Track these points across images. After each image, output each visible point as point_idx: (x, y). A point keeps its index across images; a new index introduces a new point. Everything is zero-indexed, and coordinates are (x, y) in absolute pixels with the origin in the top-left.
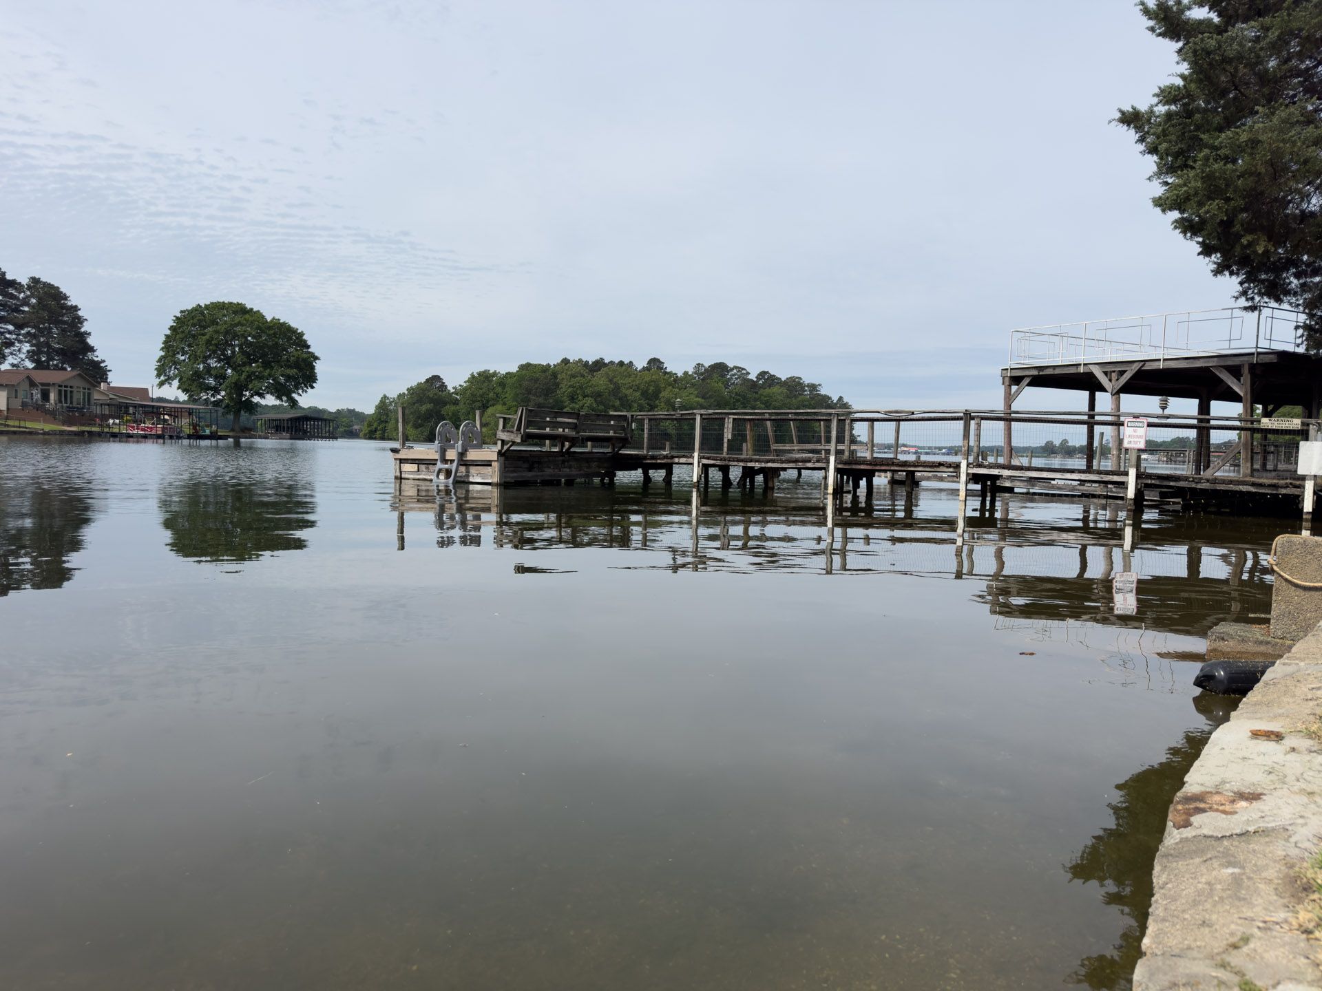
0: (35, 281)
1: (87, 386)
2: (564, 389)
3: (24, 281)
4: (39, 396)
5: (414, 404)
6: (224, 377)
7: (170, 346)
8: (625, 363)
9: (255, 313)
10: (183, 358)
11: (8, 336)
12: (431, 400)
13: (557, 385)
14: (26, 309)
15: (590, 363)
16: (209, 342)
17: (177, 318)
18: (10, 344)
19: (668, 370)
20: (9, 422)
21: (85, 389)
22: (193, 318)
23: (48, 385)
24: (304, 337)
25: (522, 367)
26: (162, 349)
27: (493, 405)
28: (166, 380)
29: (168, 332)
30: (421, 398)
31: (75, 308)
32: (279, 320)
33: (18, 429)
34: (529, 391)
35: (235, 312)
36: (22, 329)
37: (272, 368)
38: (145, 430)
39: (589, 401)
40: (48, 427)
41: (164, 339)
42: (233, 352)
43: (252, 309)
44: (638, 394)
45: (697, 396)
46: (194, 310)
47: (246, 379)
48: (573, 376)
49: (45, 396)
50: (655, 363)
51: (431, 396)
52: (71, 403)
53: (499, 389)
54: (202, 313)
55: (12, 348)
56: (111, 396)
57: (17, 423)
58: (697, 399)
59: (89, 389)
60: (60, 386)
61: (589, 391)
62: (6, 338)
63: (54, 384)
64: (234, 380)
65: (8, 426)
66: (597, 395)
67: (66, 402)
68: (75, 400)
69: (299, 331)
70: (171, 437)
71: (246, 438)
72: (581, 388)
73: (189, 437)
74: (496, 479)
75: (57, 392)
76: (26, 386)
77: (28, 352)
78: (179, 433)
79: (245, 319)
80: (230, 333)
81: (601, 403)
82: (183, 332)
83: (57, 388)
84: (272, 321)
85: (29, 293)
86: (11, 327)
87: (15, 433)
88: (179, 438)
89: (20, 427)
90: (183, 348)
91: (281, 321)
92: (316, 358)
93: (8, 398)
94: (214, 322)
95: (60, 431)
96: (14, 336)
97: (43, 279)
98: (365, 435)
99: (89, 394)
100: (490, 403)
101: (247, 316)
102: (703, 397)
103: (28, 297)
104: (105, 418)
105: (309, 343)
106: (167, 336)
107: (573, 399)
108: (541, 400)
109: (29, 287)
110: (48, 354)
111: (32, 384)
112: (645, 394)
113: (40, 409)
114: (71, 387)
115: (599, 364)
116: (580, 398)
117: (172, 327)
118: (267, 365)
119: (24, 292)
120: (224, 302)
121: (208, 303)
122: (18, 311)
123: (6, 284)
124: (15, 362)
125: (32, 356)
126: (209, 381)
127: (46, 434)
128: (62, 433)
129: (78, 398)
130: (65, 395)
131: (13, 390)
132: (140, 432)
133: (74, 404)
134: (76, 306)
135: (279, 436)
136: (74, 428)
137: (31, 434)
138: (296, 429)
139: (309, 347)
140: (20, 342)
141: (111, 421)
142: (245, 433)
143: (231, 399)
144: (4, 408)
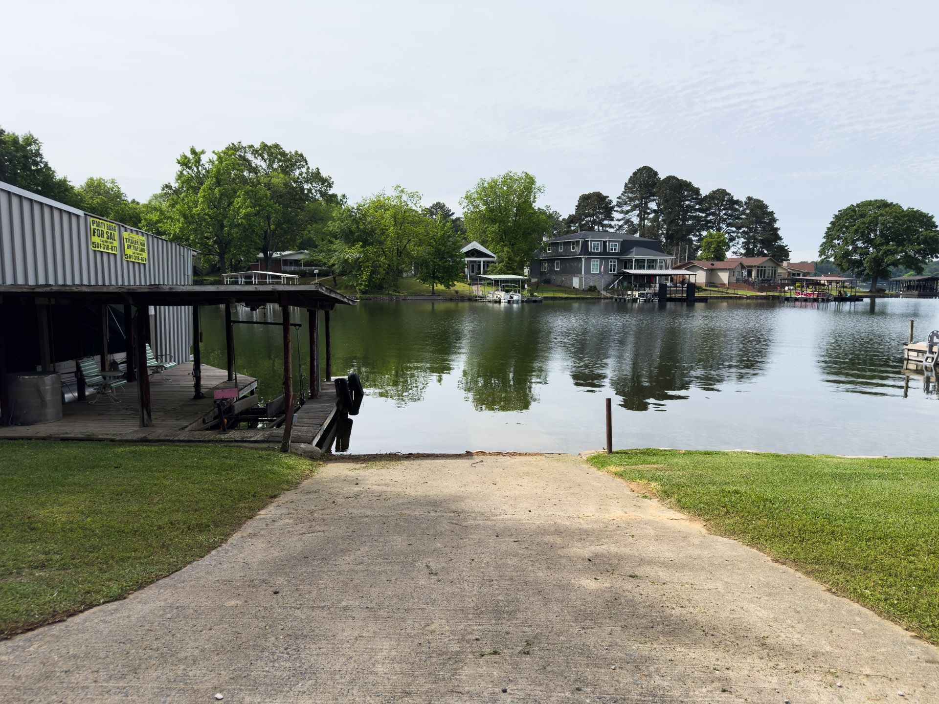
0: (750, 199)
1: (774, 266)
3: (743, 199)
4: (746, 273)
6: (868, 253)
7: (830, 235)
9: (894, 205)
10: (838, 242)
11: (732, 234)
14: (744, 217)
16: (856, 230)
17: (836, 216)
18: (732, 239)
20: (729, 291)
21: (772, 267)
22: (847, 215)
23: (752, 266)
24: (934, 219)
26: (824, 237)
28: (825, 258)
29: (830, 226)
31: (772, 213)
32: (913, 208)
33: (733, 295)
35: (879, 207)
36: (740, 229)
37: (904, 246)
38: (806, 296)
40: (750, 293)
41: (826, 230)
42: (876, 235)
43: (892, 203)
46: (849, 208)
47: (882, 255)
49: (750, 274)
52: (764, 277)
54: (855, 211)
55: (734, 242)
56: (789, 270)
57: (733, 292)
59: (775, 268)
60: (758, 267)
62: (731, 236)
63: (755, 266)
64: (873, 256)
65: (728, 293)
67: (761, 277)
68: (766, 275)
69: (929, 215)
70: (823, 300)
71: (880, 297)
73: (836, 299)
75: (756, 270)
76: (739, 269)
77: (743, 243)
78: (829, 297)
79: (886, 212)
80: (874, 222)
82: (839, 225)
83: (757, 268)
84: (907, 210)
85: (745, 207)
86: (734, 229)
87: (731, 298)
88: (828, 301)
89: (734, 294)
90: (839, 236)
91: (915, 210)
93: (729, 277)
94: (863, 216)
95: (756, 296)
96: (736, 234)
97: (754, 197)
99: (775, 271)
101: (887, 209)
103: (745, 210)
104: (783, 286)
105: (937, 224)
106: (828, 228)
109: (746, 203)
110: (754, 243)
111: (743, 267)
113: (747, 283)
114: (765, 267)
117: (832, 222)
118: (900, 243)
119: (743, 207)
120: (871, 201)
121: (859, 202)
122: (739, 218)
123: (733, 202)
124: (735, 250)
125: (745, 246)
126: (856, 257)
127: (748, 298)
128: (757, 297)
129: (769, 273)
130: (761, 271)
131: (732, 271)
132: (803, 296)
133: (766, 278)
134: (772, 212)
135: (909, 293)
136: (764, 294)
137: (741, 298)
138: (925, 287)
139: (937, 227)
140: (739, 237)
141: (787, 288)
142: (881, 293)
143: (871, 270)
144: (727, 282)
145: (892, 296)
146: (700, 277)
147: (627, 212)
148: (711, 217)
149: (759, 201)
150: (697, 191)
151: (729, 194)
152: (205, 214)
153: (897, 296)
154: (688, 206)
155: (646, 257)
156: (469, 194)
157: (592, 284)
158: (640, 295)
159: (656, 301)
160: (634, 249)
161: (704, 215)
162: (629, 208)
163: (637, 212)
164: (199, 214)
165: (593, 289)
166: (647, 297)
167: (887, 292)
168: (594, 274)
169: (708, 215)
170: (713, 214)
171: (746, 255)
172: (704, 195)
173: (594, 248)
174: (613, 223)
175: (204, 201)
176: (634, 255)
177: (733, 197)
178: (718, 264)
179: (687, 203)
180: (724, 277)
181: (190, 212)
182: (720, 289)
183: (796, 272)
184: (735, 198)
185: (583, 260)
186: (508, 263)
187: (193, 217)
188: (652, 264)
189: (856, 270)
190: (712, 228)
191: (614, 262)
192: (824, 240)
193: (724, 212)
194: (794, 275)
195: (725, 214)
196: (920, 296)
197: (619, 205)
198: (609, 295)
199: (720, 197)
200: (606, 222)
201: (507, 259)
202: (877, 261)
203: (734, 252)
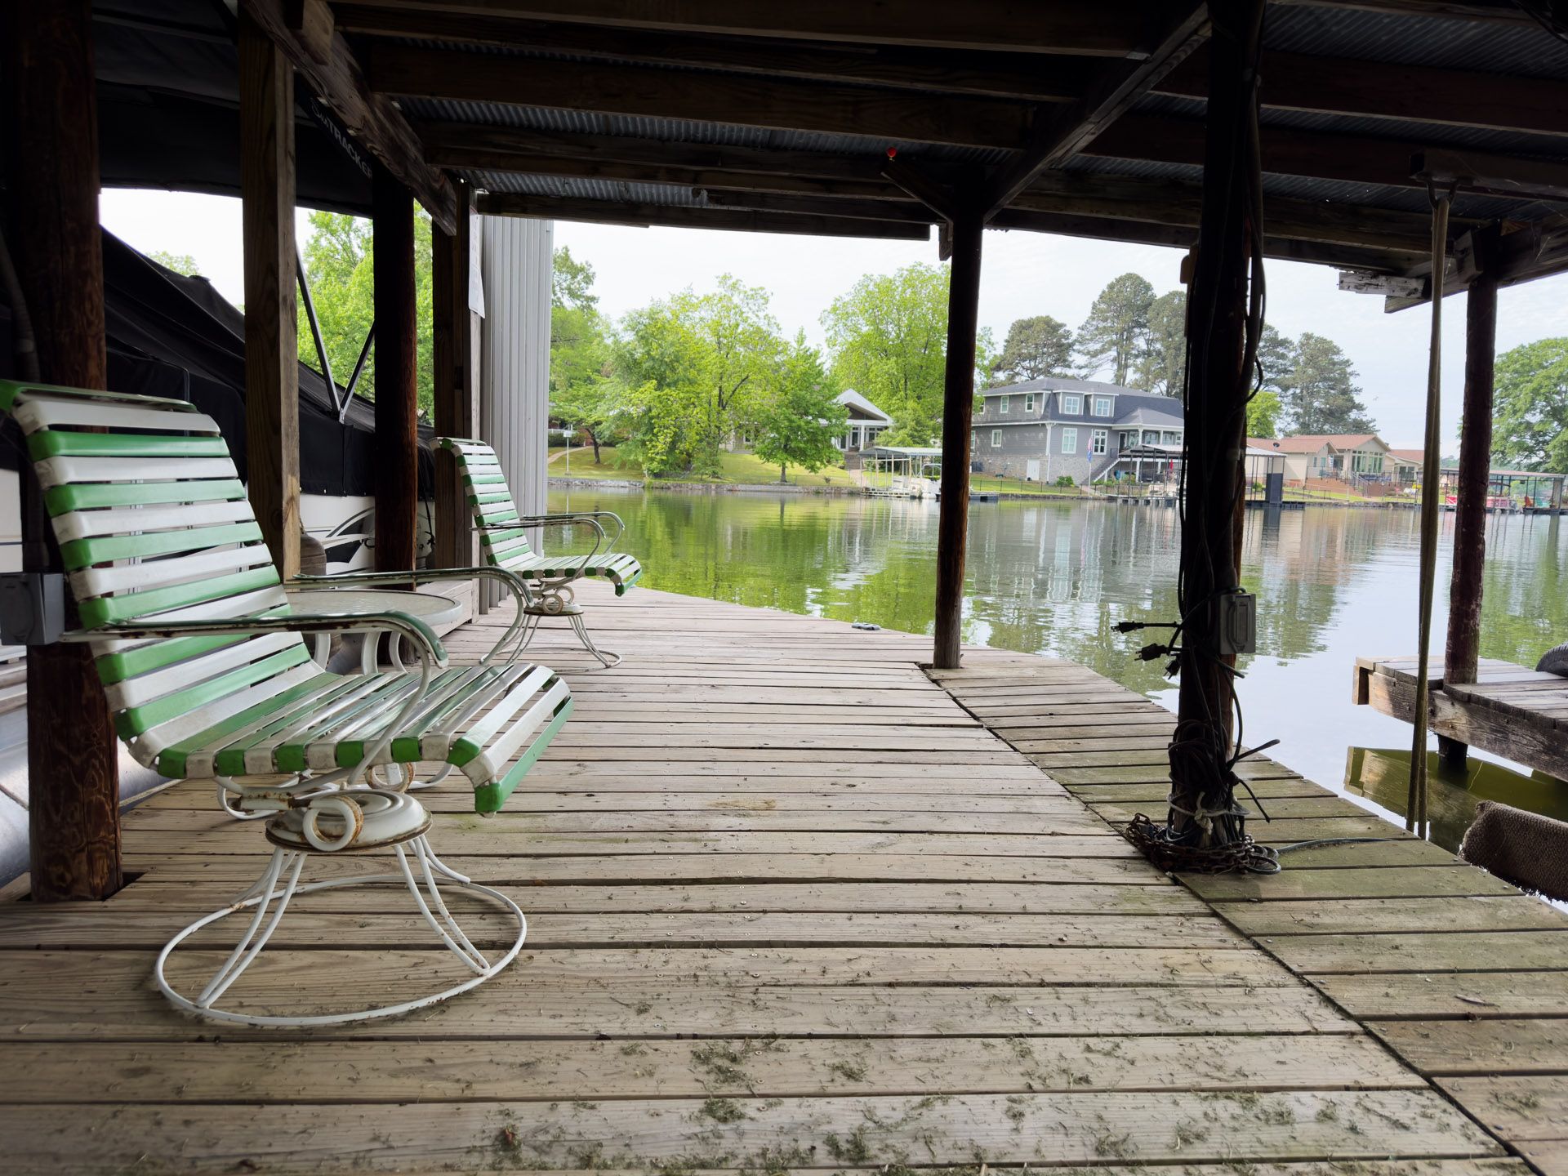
0: (1308, 337)
1: (1379, 451)
3: (1296, 339)
4: (1334, 463)
6: (1545, 433)
14: (1295, 368)
20: (1313, 493)
21: (1377, 454)
23: (1344, 451)
31: (1346, 363)
33: (1323, 501)
40: (1351, 498)
49: (1338, 463)
52: (1364, 470)
54: (1528, 356)
55: (1279, 412)
57: (1321, 494)
59: (1381, 454)
60: (1355, 452)
63: (1349, 450)
67: (1358, 470)
75: (1351, 458)
76: (1324, 454)
77: (1294, 414)
78: (1515, 507)
83: (1351, 454)
85: (1299, 351)
89: (1326, 498)
95: (1365, 503)
97: (1316, 335)
103: (1298, 355)
109: (1301, 345)
110: (1314, 415)
113: (1340, 481)
114: (1365, 453)
119: (1294, 350)
120: (1556, 339)
121: (1534, 342)
122: (1286, 371)
123: (1278, 344)
125: (1296, 419)
127: (1351, 506)
128: (1366, 505)
129: (1370, 464)
130: (1358, 459)
131: (1312, 457)
133: (1367, 472)
134: (1348, 361)
137: (1337, 505)
140: (1287, 404)
144: (1302, 477)
147: (1095, 354)
149: (1323, 341)
151: (1270, 329)
152: (361, 318)
155: (1162, 428)
156: (839, 304)
157: (1064, 474)
160: (1139, 412)
163: (1113, 353)
164: (349, 318)
165: (1065, 482)
168: (1067, 455)
173: (1068, 409)
174: (1069, 372)
175: (361, 293)
176: (1139, 423)
177: (1276, 333)
180: (1298, 467)
181: (333, 313)
184: (1281, 337)
185: (1049, 428)
186: (916, 430)
187: (337, 324)
188: (1170, 440)
191: (1103, 434)
197: (1083, 340)
198: (1099, 494)
200: (1057, 370)
201: (913, 423)
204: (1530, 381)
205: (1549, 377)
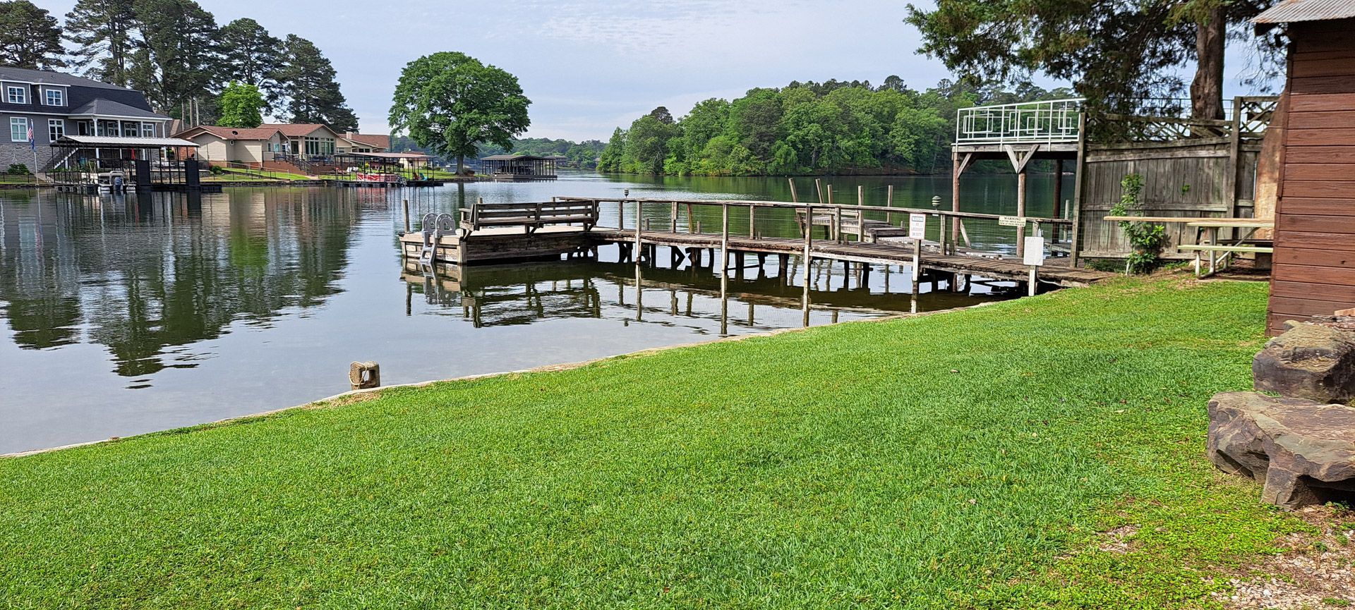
0: (292, 37)
1: (331, 137)
2: (789, 116)
3: (284, 39)
4: (290, 147)
5: (640, 137)
6: (448, 123)
7: (401, 96)
8: (861, 82)
9: (473, 61)
10: (413, 106)
11: (273, 89)
12: (657, 133)
13: (782, 112)
14: (287, 64)
15: (821, 85)
16: (431, 91)
17: (405, 70)
18: (273, 97)
19: (908, 89)
20: (263, 174)
21: (329, 139)
22: (418, 69)
23: (297, 137)
24: (518, 83)
25: (750, 93)
26: (394, 99)
27: (716, 135)
28: (398, 129)
29: (399, 83)
30: (646, 131)
31: (326, 62)
33: (269, 180)
34: (751, 120)
35: (455, 62)
36: (284, 83)
37: (487, 114)
38: (371, 179)
39: (815, 127)
40: (294, 177)
41: (395, 89)
42: (455, 99)
43: (470, 58)
44: (870, 117)
45: (939, 116)
46: (420, 61)
47: (465, 126)
48: (799, 101)
49: (295, 148)
50: (893, 80)
51: (655, 128)
52: (317, 153)
53: (723, 118)
54: (427, 65)
55: (276, 101)
56: (354, 145)
57: (268, 174)
58: (939, 119)
59: (332, 140)
60: (307, 138)
61: (814, 117)
62: (272, 92)
63: (304, 137)
64: (455, 127)
65: (262, 176)
66: (824, 121)
67: (312, 153)
68: (320, 150)
69: (513, 77)
70: (393, 185)
71: (469, 181)
72: (806, 113)
73: (409, 184)
74: (459, 260)
75: (304, 143)
76: (278, 141)
77: (290, 103)
78: (400, 181)
79: (464, 68)
80: (452, 81)
81: (829, 129)
82: (410, 83)
83: (304, 140)
84: (488, 68)
85: (287, 49)
86: (275, 82)
87: (266, 184)
88: (400, 186)
89: (271, 178)
90: (412, 98)
91: (496, 68)
92: (529, 102)
93: (263, 152)
94: (438, 72)
95: (304, 181)
96: (278, 90)
97: (299, 36)
98: (600, 169)
99: (332, 144)
100: (714, 133)
101: (466, 65)
102: (946, 117)
103: (286, 53)
104: (344, 166)
105: (522, 88)
106: (398, 87)
107: (798, 125)
108: (763, 129)
109: (288, 44)
110: (307, 104)
111: (283, 138)
112: (879, 116)
113: (292, 162)
114: (316, 139)
115: (831, 85)
116: (805, 124)
117: (401, 78)
118: (483, 112)
119: (284, 49)
120: (445, 53)
121: (431, 54)
122: (280, 66)
123: (269, 42)
124: (279, 114)
125: (292, 108)
126: (435, 128)
127: (292, 184)
128: (305, 183)
129: (323, 148)
130: (311, 146)
131: (267, 144)
132: (367, 180)
133: (320, 155)
134: (327, 60)
135: (504, 176)
136: (316, 178)
137: (280, 184)
138: (520, 169)
139: (521, 91)
140: (282, 94)
141: (349, 170)
142: (468, 176)
143: (454, 144)
144: (260, 160)
145: (482, 180)
146: (214, 152)
147: (89, 42)
148: (236, 62)
149: (306, 42)
150: (209, 19)
151: (262, 29)
153: (490, 180)
154: (197, 41)
155: (119, 118)
157: (15, 161)
158: (101, 179)
159: (132, 190)
160: (96, 103)
161: (225, 57)
162: (91, 34)
163: (107, 42)
165: (18, 171)
166: (113, 183)
167: (476, 174)
168: (16, 144)
169: (233, 57)
170: (240, 57)
171: (294, 121)
172: (220, 26)
173: (13, 98)
174: (63, 58)
176: (95, 112)
177: (267, 32)
178: (245, 133)
179: (195, 35)
180: (256, 152)
182: (249, 171)
183: (364, 148)
184: (271, 35)
188: (131, 128)
189: (438, 146)
190: (239, 77)
191: (59, 123)
192: (394, 103)
193: (256, 55)
194: (361, 150)
195: (258, 58)
196: (517, 180)
197: (72, 27)
198: (50, 180)
199: (246, 31)
200: (48, 55)
202: (460, 134)
203: (278, 116)
204: (427, 85)
205: (439, 82)
